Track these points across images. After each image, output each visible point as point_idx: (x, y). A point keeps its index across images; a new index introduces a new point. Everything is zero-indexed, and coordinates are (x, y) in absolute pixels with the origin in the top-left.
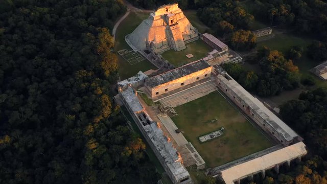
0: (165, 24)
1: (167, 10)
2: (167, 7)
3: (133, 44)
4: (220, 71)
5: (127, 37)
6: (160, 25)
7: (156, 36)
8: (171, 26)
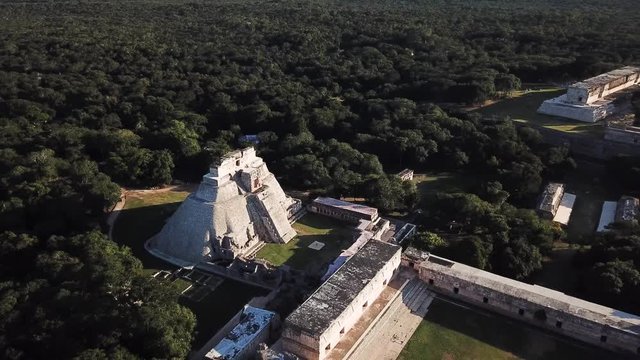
0: (243, 192)
1: (238, 163)
2: (236, 155)
3: (176, 256)
4: (416, 255)
5: (149, 245)
6: (234, 195)
7: (232, 220)
8: (256, 192)
